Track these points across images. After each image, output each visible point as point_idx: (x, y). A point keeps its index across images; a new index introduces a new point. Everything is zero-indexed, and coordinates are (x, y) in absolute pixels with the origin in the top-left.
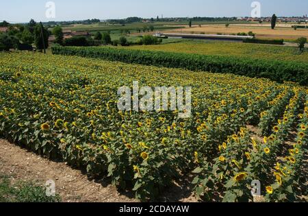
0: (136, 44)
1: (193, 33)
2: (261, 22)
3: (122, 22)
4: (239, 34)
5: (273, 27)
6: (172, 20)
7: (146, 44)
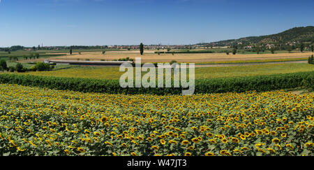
0: (31, 70)
1: (78, 59)
2: (129, 49)
3: (7, 50)
4: (119, 60)
5: (142, 53)
6: (52, 48)
7: (40, 70)
